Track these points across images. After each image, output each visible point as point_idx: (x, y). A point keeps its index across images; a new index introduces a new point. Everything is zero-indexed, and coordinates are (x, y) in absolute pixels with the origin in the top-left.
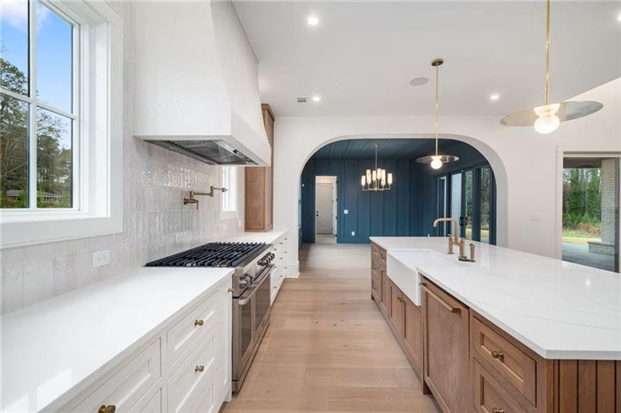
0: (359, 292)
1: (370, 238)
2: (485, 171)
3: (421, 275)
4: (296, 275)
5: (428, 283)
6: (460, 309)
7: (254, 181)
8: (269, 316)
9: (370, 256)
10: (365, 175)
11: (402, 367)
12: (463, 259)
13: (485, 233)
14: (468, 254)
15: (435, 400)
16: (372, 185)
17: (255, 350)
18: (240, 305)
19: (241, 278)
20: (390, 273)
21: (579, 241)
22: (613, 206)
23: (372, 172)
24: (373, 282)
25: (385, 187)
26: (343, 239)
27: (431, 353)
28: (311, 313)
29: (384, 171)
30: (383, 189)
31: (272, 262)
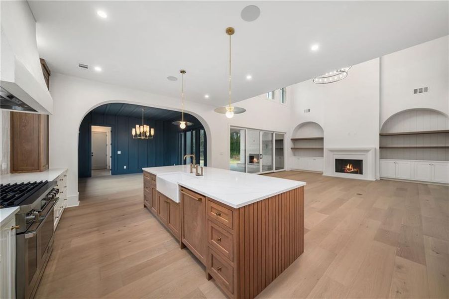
0: (135, 204)
1: (143, 169)
2: (202, 131)
3: (179, 185)
4: (77, 203)
5: (183, 189)
6: (202, 198)
7: (25, 126)
8: (54, 241)
9: (143, 180)
10: (135, 128)
11: (169, 240)
12: (198, 175)
13: (202, 162)
14: (200, 172)
15: (188, 249)
16: (140, 135)
17: (41, 275)
18: (26, 239)
19: (28, 215)
20: (159, 188)
21: (234, 163)
22: (244, 149)
23: (140, 127)
24: (145, 196)
25: (149, 136)
26: (117, 171)
27: (186, 226)
28: (96, 229)
29: (148, 127)
30: (148, 138)
31: (57, 196)
